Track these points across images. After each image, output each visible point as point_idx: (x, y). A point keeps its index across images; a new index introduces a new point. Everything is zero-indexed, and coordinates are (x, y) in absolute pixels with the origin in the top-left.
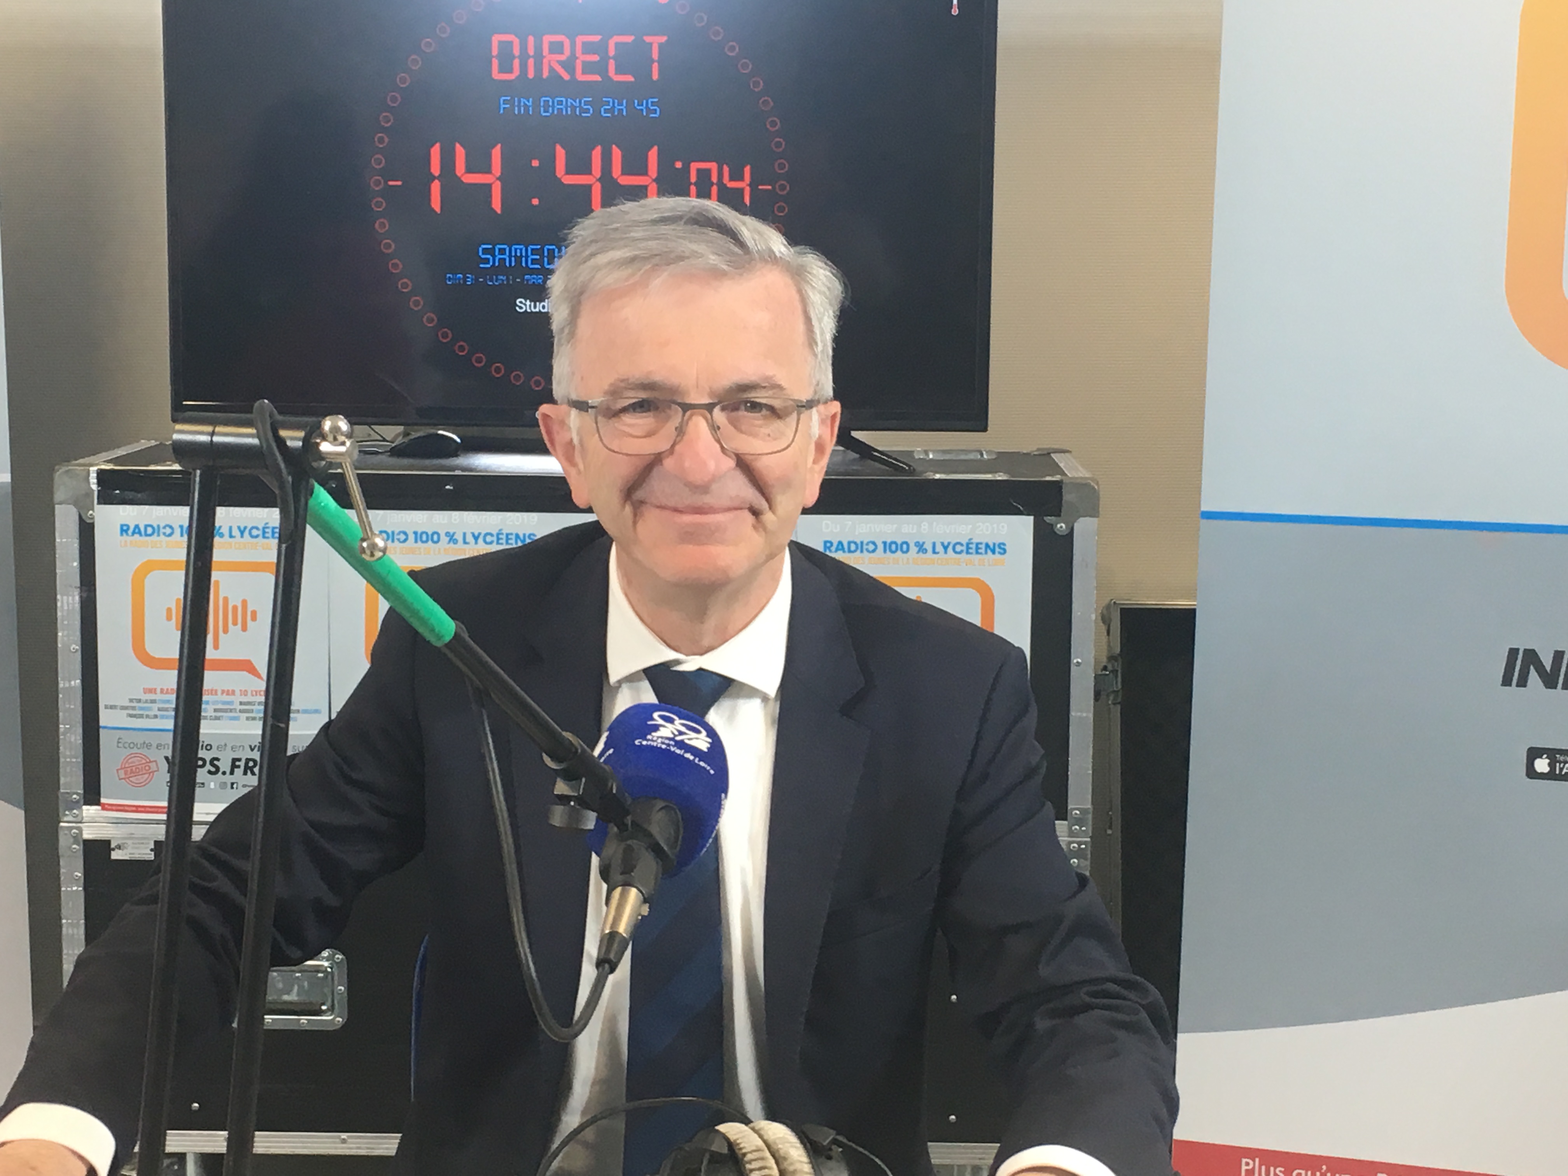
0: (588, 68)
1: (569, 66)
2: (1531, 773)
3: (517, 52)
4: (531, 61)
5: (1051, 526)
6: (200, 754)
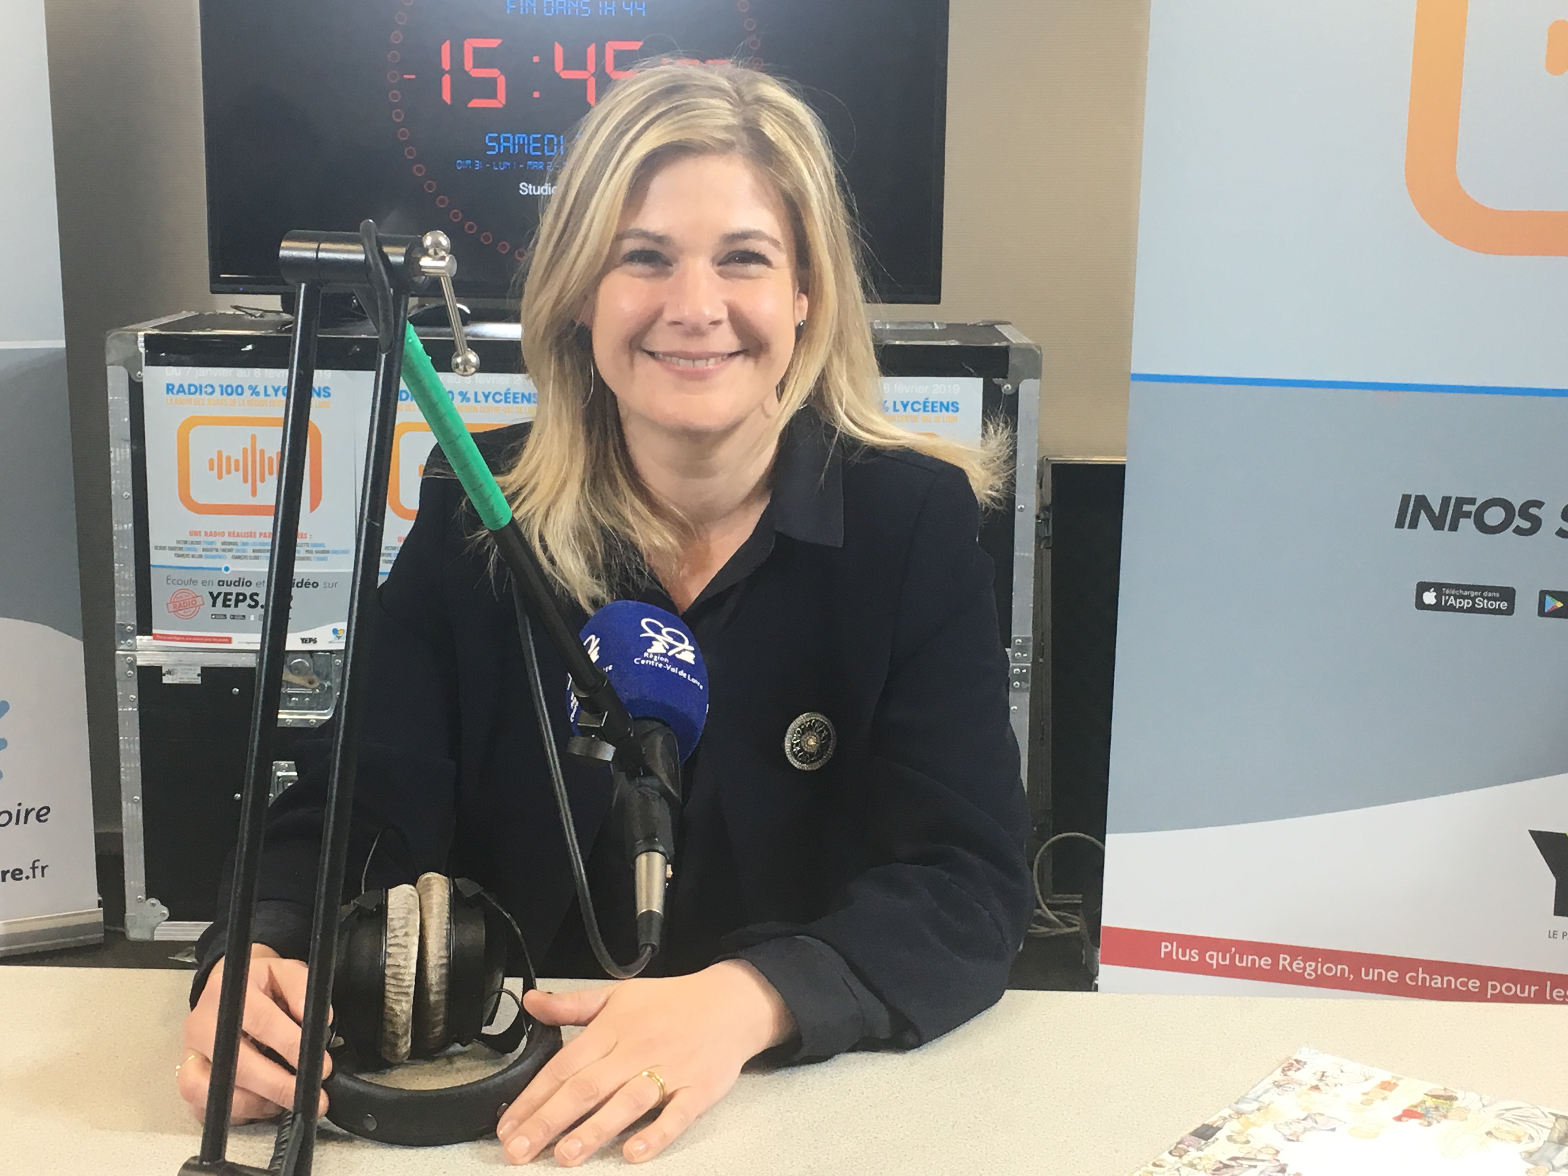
2: (1421, 605)
5: (999, 387)
6: (240, 590)
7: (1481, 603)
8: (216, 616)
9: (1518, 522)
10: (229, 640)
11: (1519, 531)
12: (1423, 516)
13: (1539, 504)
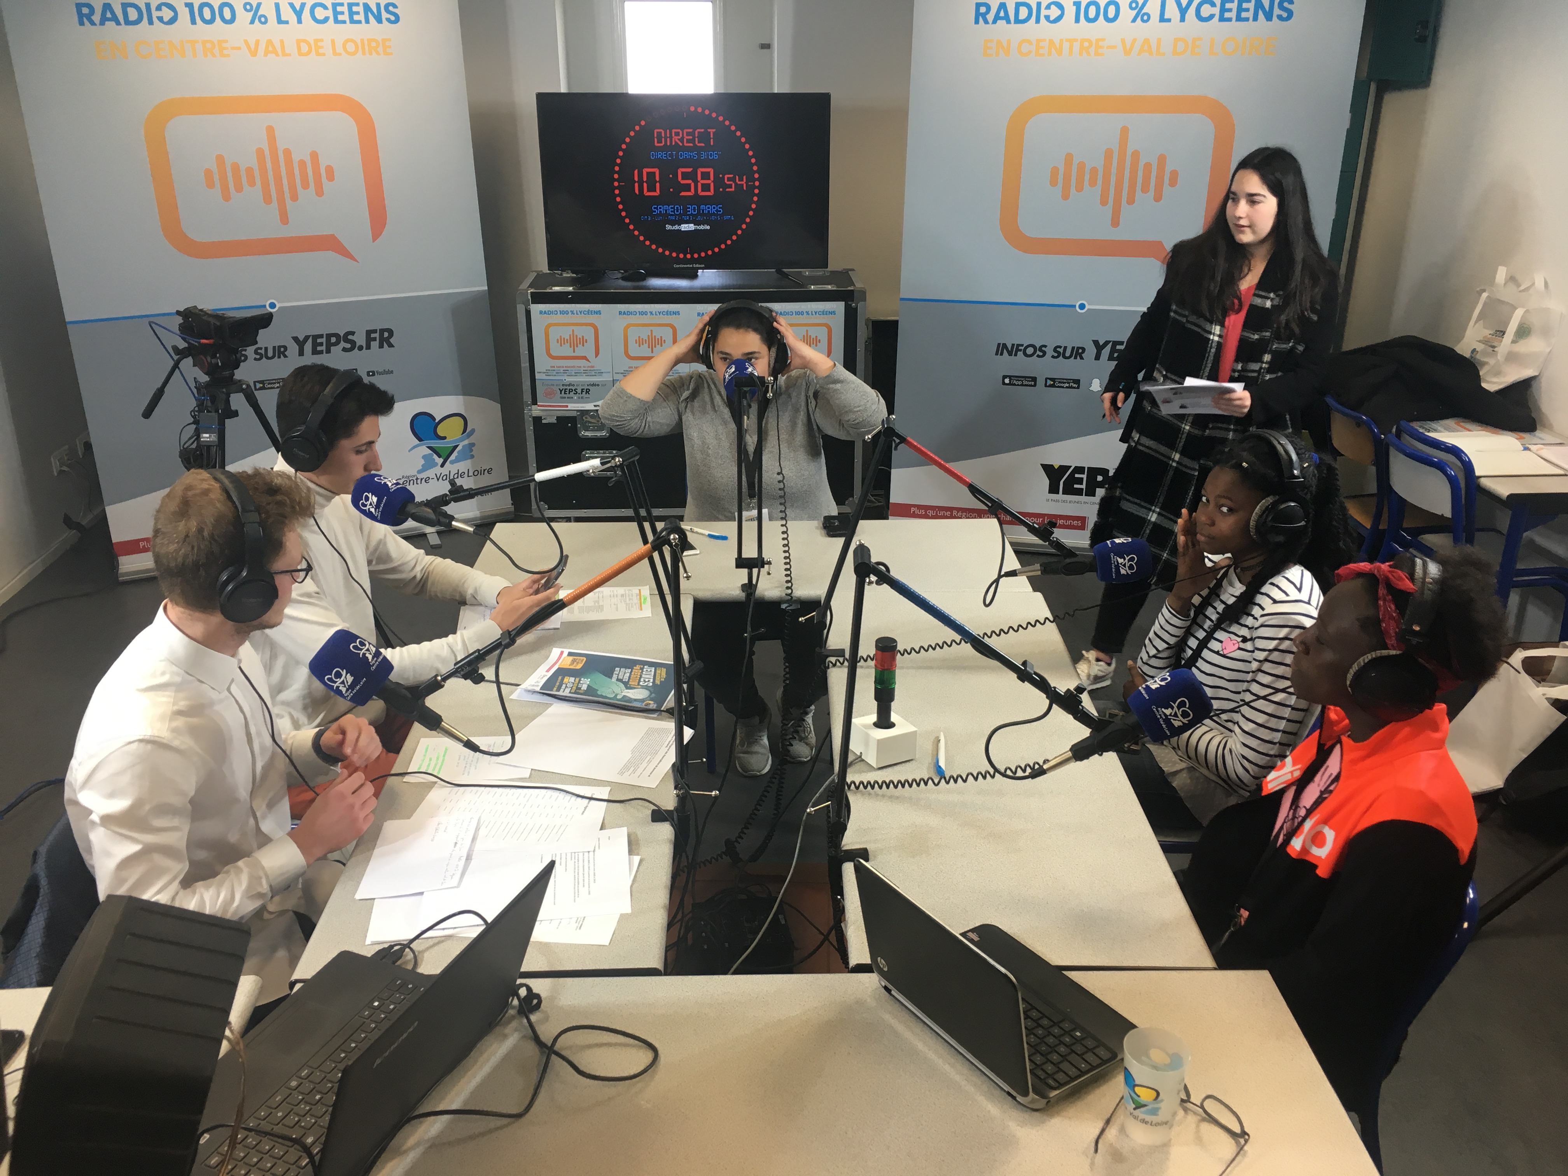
0: (688, 141)
1: (682, 140)
2: (1004, 383)
3: (663, 135)
4: (668, 139)
5: (851, 305)
6: (570, 387)
7: (1025, 383)
8: (562, 398)
9: (1038, 353)
10: (567, 406)
11: (1038, 356)
12: (1005, 351)
13: (1045, 346)
